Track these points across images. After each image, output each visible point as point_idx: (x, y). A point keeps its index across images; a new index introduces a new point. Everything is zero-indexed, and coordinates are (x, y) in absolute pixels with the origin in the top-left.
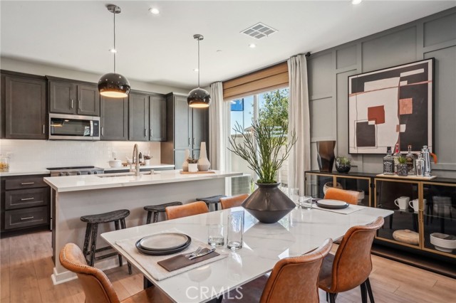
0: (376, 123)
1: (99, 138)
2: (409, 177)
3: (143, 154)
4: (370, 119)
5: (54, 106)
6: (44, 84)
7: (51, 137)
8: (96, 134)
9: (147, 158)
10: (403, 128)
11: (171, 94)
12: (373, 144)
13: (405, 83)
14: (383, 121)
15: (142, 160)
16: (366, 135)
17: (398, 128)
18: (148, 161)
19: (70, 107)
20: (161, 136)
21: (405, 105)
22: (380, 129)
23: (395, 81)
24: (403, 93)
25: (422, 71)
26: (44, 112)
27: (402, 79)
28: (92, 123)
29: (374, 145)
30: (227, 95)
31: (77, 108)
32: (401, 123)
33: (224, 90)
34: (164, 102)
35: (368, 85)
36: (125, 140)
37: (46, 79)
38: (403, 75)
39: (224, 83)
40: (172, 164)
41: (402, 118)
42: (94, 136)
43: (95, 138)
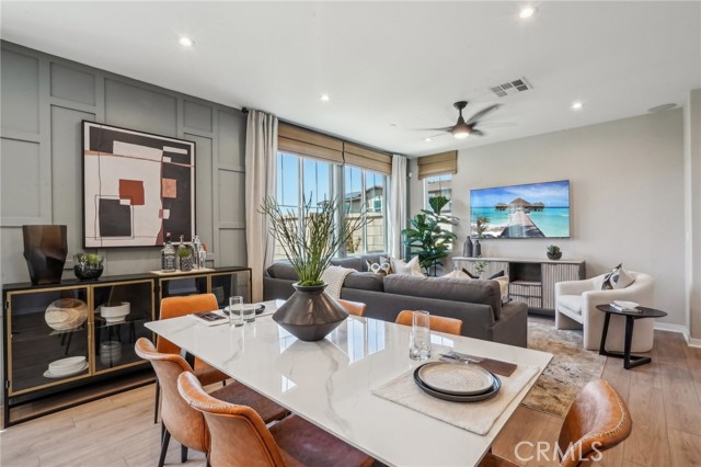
0: (132, 203)
2: (193, 271)
4: (122, 197)
10: (167, 214)
12: (127, 232)
13: (168, 160)
14: (141, 202)
16: (115, 219)
17: (161, 214)
21: (168, 187)
22: (137, 212)
23: (156, 153)
24: (167, 171)
25: (185, 152)
27: (165, 154)
29: (129, 234)
32: (164, 207)
35: (118, 146)
38: (166, 149)
41: (166, 202)
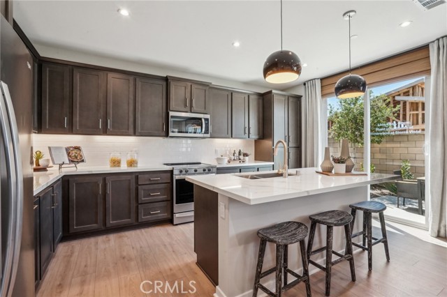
1: (208, 135)
3: (242, 151)
5: (173, 104)
6: (165, 83)
7: (171, 134)
8: (207, 132)
9: (245, 155)
11: (270, 92)
15: (242, 157)
18: (247, 158)
19: (186, 106)
20: (259, 134)
26: (164, 110)
28: (203, 121)
30: (325, 92)
31: (191, 106)
33: (322, 87)
34: (261, 101)
36: (229, 138)
37: (166, 79)
39: (322, 79)
40: (271, 161)
42: (205, 133)
43: (206, 135)
